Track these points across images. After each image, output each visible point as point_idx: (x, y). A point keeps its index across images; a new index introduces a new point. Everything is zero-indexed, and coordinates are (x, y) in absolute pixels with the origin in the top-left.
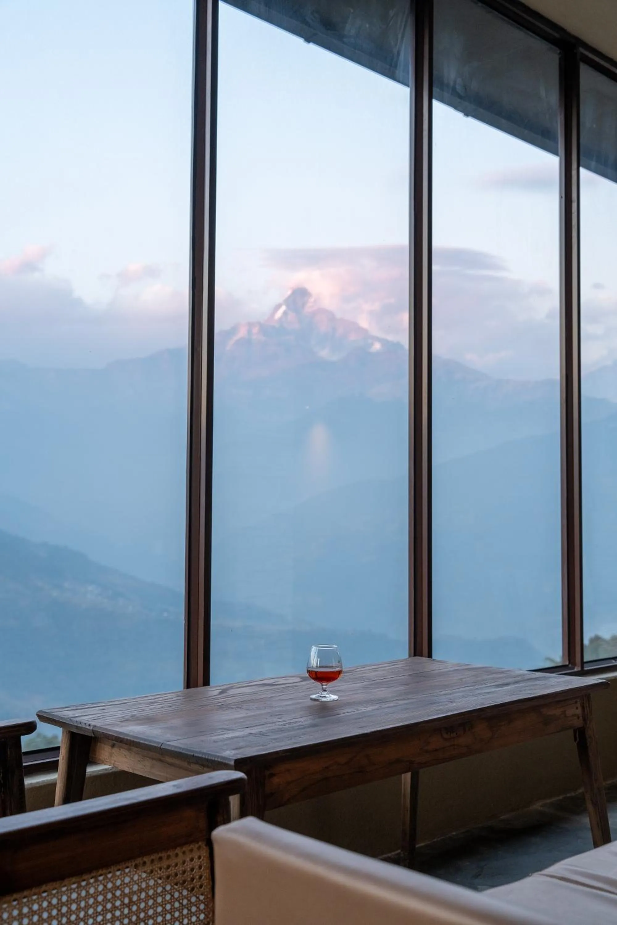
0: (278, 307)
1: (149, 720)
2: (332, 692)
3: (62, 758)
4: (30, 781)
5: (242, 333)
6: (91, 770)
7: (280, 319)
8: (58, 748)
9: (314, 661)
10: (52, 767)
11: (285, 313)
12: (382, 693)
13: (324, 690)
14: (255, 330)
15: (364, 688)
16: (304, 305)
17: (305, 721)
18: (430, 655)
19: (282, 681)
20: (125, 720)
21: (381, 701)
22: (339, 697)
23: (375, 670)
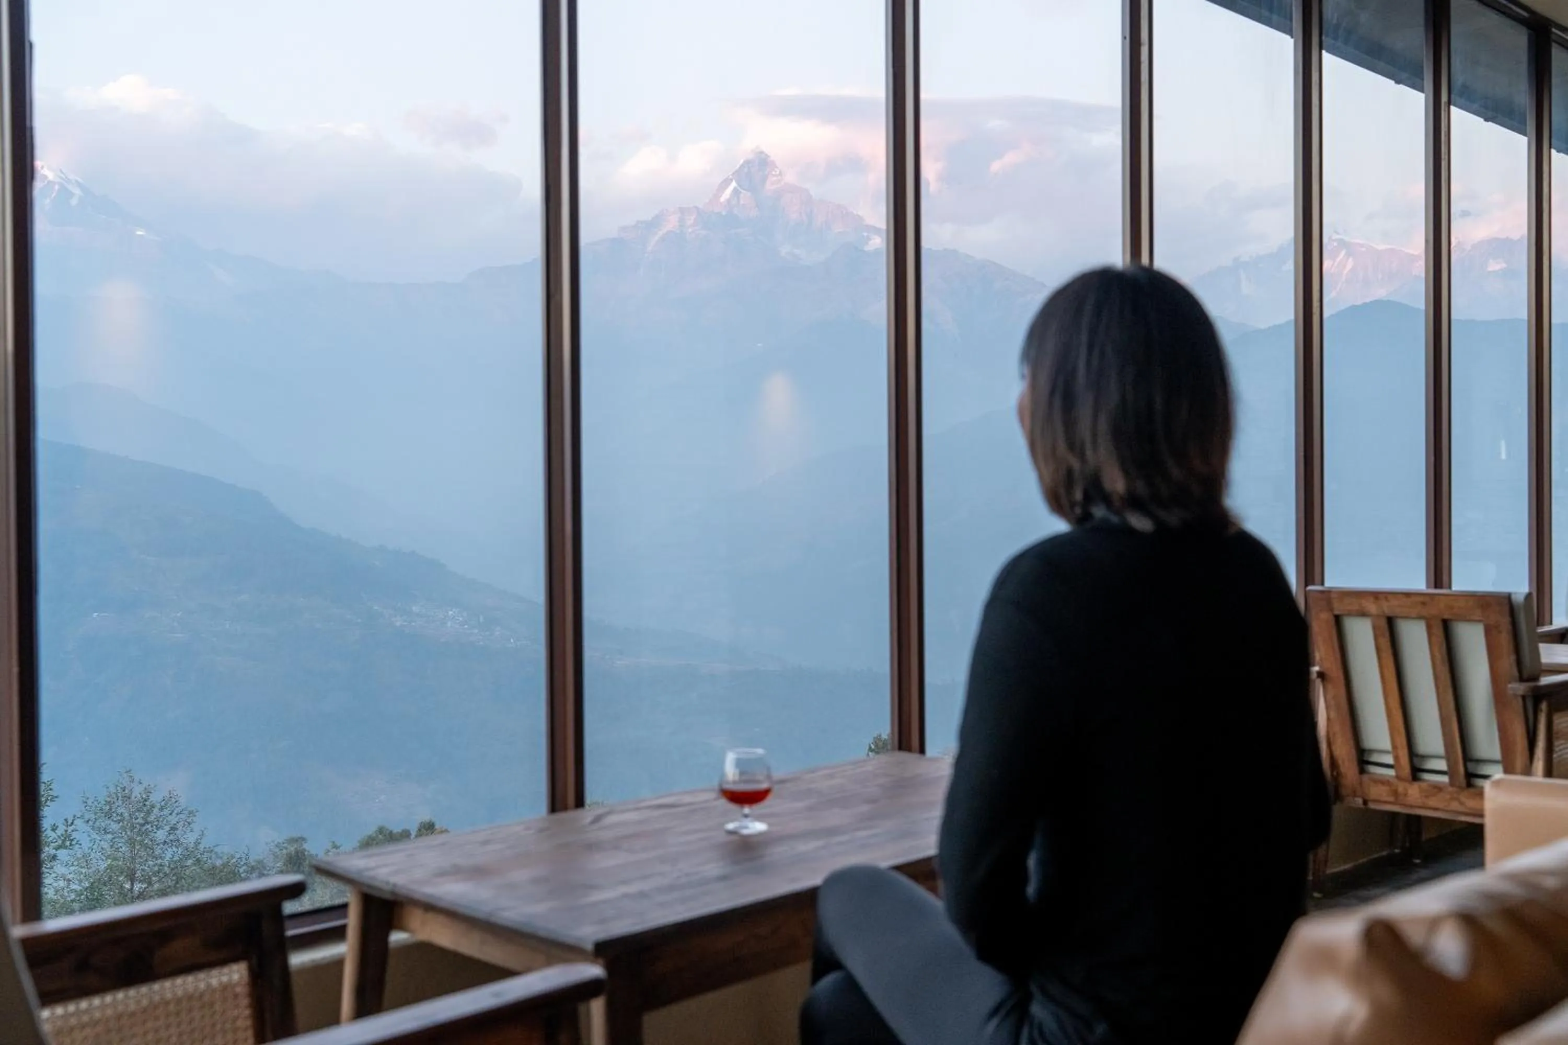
0: (727, 182)
1: (478, 872)
2: (760, 818)
3: (352, 920)
4: (298, 959)
5: (671, 224)
6: (397, 937)
7: (729, 201)
8: (344, 906)
9: (730, 771)
10: (338, 934)
11: (736, 192)
12: (835, 817)
13: (746, 816)
14: (690, 220)
15: (810, 809)
16: (764, 179)
17: (713, 869)
18: (922, 750)
19: (687, 799)
20: (442, 874)
21: (831, 832)
22: (770, 825)
23: (831, 776)
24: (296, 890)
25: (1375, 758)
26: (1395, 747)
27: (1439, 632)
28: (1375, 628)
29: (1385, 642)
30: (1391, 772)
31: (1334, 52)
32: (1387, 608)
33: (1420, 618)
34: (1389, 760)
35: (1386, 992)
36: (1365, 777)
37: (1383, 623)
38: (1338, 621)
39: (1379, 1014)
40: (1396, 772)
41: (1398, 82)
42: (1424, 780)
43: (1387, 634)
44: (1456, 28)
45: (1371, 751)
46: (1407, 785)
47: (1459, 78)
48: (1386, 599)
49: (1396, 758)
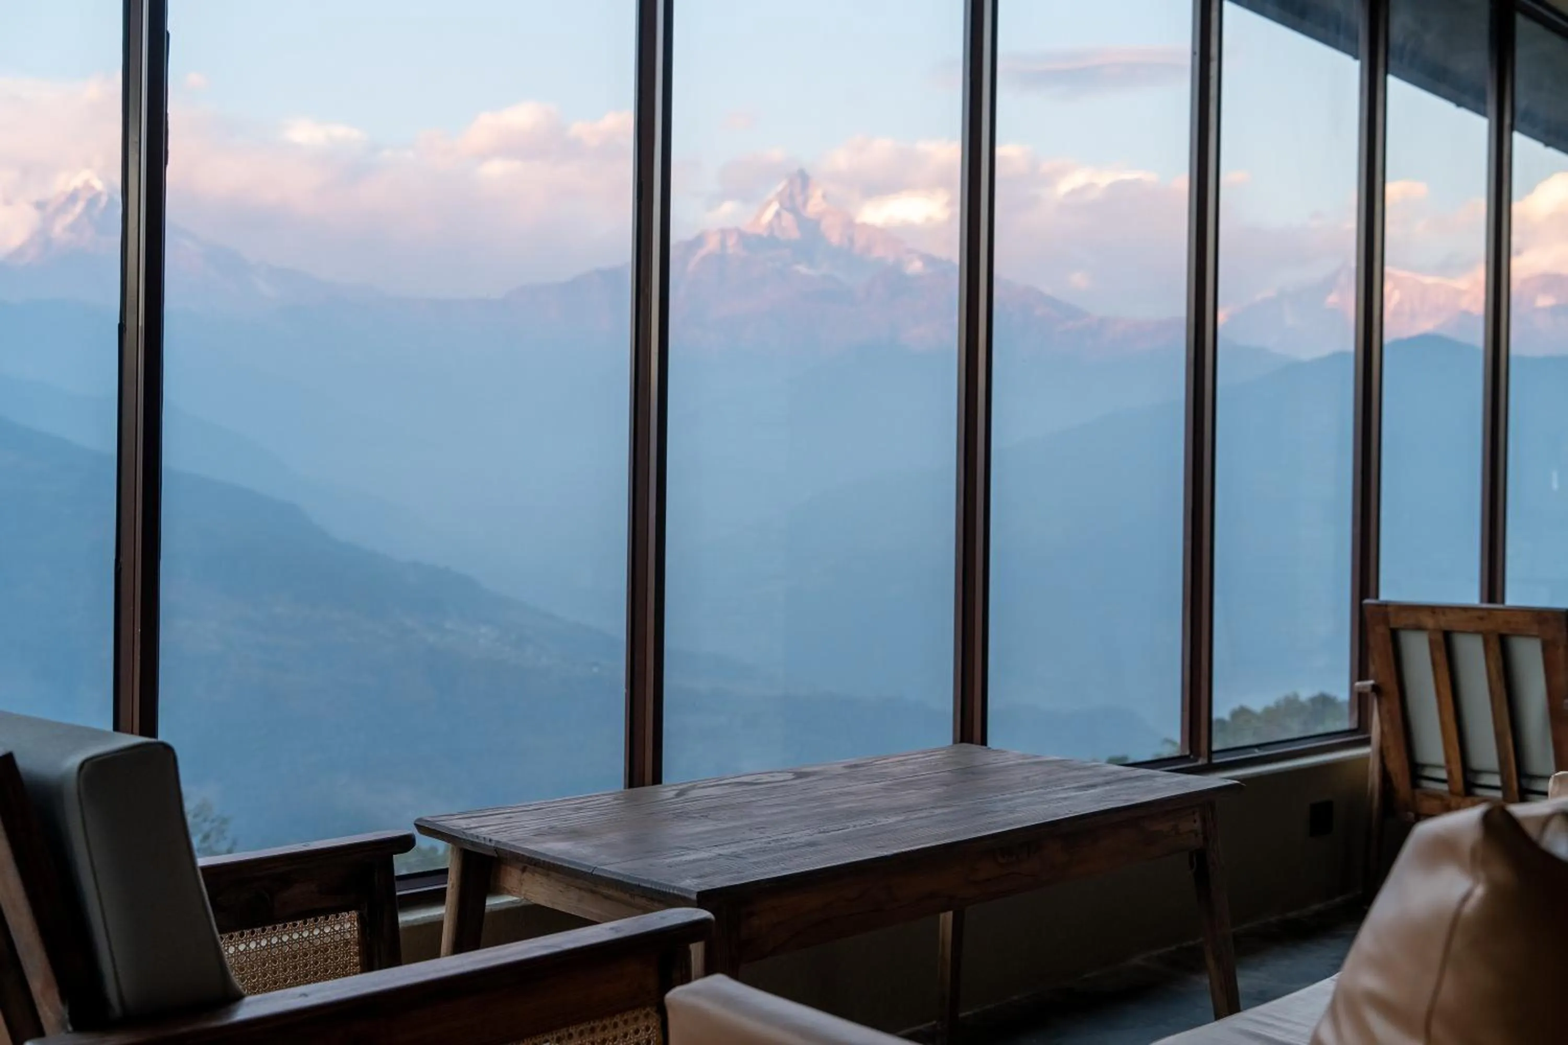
0: (766, 205)
1: (574, 834)
3: (451, 885)
4: (405, 918)
5: (712, 245)
6: (492, 903)
7: (770, 223)
8: (445, 872)
10: (437, 898)
11: (777, 214)
12: (911, 797)
14: (731, 241)
15: (886, 789)
18: (984, 742)
19: (766, 778)
20: (540, 834)
21: (909, 809)
23: (902, 763)
24: (405, 843)
25: (1428, 772)
26: (1448, 761)
27: (1495, 646)
28: (1432, 643)
29: (1441, 657)
30: (1444, 787)
31: (1398, 75)
32: (1444, 622)
33: (1477, 632)
34: (1443, 774)
35: (1501, 872)
36: (1418, 791)
37: (1439, 637)
38: (1394, 635)
39: (1495, 893)
40: (1449, 786)
41: (1459, 104)
42: (1477, 796)
43: (1443, 649)
44: (1521, 53)
45: (1424, 766)
46: (1459, 799)
47: (1522, 102)
48: (1444, 614)
49: (1450, 773)
